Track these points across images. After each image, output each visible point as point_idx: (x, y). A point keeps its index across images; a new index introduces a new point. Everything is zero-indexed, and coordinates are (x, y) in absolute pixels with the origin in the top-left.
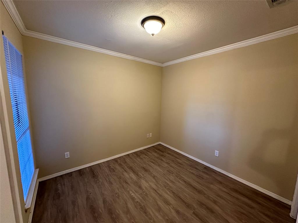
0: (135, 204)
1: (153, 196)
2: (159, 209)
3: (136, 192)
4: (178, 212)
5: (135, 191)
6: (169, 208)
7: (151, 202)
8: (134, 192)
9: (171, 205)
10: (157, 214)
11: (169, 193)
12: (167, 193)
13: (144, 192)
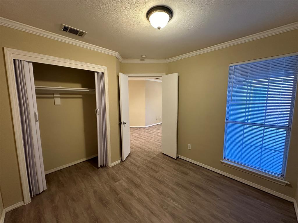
0: (169, 195)
1: (154, 205)
2: (147, 194)
3: (175, 208)
4: (132, 194)
5: (177, 210)
6: (138, 196)
7: (155, 199)
8: (176, 208)
9: (136, 199)
10: (148, 190)
11: (136, 212)
12: (138, 211)
13: (166, 209)
